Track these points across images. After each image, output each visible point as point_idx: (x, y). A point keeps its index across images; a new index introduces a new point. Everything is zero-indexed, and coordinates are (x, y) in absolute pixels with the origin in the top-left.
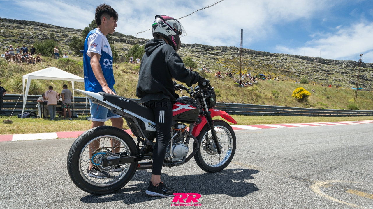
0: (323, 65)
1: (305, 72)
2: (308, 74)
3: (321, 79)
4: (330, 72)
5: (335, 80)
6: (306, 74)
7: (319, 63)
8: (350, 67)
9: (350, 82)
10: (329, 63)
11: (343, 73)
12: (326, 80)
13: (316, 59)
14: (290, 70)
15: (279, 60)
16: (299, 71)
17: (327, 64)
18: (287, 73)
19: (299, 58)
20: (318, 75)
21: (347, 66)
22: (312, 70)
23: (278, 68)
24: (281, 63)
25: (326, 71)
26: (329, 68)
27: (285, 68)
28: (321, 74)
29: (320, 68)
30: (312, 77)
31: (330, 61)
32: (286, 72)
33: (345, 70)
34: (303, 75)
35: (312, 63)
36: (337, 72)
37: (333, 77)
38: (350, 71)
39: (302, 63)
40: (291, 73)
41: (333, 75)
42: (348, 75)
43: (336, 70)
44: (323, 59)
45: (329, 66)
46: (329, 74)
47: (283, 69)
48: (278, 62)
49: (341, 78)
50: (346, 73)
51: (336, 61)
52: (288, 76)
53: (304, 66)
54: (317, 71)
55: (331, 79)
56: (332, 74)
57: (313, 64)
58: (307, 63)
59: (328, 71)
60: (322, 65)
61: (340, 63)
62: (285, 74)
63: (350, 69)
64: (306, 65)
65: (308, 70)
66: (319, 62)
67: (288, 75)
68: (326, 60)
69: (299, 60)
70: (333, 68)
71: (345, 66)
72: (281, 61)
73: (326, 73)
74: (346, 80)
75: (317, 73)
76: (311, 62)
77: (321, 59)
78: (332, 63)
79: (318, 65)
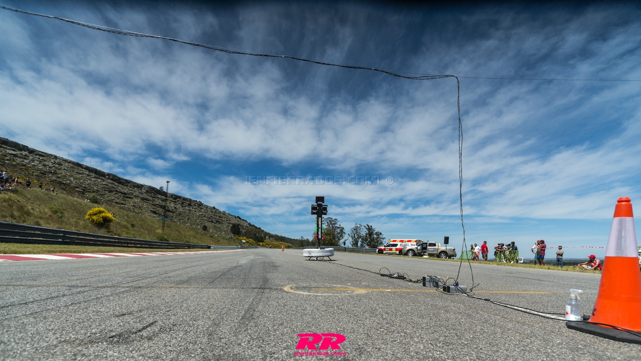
0: (118, 184)
1: (92, 190)
2: (97, 192)
3: (116, 203)
4: (128, 196)
5: (134, 206)
6: (94, 192)
7: (113, 181)
8: (151, 193)
9: (151, 211)
10: (126, 184)
11: (143, 199)
12: (122, 204)
13: (109, 175)
14: (68, 182)
15: (47, 163)
16: (84, 186)
17: (123, 185)
18: (62, 186)
19: (82, 167)
20: (112, 196)
21: (147, 191)
22: (103, 188)
23: (45, 174)
24: (50, 167)
25: (122, 193)
26: (126, 190)
27: (58, 177)
28: (116, 196)
29: (114, 188)
30: (104, 198)
31: (128, 182)
32: (60, 183)
33: (145, 196)
34: (89, 192)
35: (103, 179)
36: (136, 196)
37: (131, 203)
38: (150, 198)
39: (88, 175)
40: (69, 186)
41: (131, 200)
42: (149, 202)
43: (134, 194)
44: (118, 177)
45: (126, 187)
46: (126, 197)
47: (55, 178)
48: (45, 165)
49: (141, 204)
50: (146, 200)
51: (135, 183)
52: (65, 190)
53: (90, 181)
54: (111, 191)
55: (130, 203)
56: (130, 198)
57: (104, 181)
58: (94, 177)
59: (125, 194)
60: (116, 184)
61: (140, 187)
62: (59, 186)
63: (151, 196)
64: (93, 179)
65: (97, 188)
66: (112, 179)
67: (64, 188)
68: (122, 179)
69: (82, 171)
70: (131, 190)
71: (145, 191)
72: (51, 165)
73: (122, 195)
74: (146, 207)
75: (111, 194)
76: (101, 177)
77: (115, 176)
78: (129, 185)
79: (112, 184)
